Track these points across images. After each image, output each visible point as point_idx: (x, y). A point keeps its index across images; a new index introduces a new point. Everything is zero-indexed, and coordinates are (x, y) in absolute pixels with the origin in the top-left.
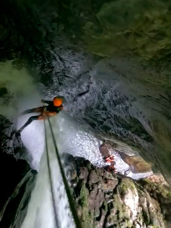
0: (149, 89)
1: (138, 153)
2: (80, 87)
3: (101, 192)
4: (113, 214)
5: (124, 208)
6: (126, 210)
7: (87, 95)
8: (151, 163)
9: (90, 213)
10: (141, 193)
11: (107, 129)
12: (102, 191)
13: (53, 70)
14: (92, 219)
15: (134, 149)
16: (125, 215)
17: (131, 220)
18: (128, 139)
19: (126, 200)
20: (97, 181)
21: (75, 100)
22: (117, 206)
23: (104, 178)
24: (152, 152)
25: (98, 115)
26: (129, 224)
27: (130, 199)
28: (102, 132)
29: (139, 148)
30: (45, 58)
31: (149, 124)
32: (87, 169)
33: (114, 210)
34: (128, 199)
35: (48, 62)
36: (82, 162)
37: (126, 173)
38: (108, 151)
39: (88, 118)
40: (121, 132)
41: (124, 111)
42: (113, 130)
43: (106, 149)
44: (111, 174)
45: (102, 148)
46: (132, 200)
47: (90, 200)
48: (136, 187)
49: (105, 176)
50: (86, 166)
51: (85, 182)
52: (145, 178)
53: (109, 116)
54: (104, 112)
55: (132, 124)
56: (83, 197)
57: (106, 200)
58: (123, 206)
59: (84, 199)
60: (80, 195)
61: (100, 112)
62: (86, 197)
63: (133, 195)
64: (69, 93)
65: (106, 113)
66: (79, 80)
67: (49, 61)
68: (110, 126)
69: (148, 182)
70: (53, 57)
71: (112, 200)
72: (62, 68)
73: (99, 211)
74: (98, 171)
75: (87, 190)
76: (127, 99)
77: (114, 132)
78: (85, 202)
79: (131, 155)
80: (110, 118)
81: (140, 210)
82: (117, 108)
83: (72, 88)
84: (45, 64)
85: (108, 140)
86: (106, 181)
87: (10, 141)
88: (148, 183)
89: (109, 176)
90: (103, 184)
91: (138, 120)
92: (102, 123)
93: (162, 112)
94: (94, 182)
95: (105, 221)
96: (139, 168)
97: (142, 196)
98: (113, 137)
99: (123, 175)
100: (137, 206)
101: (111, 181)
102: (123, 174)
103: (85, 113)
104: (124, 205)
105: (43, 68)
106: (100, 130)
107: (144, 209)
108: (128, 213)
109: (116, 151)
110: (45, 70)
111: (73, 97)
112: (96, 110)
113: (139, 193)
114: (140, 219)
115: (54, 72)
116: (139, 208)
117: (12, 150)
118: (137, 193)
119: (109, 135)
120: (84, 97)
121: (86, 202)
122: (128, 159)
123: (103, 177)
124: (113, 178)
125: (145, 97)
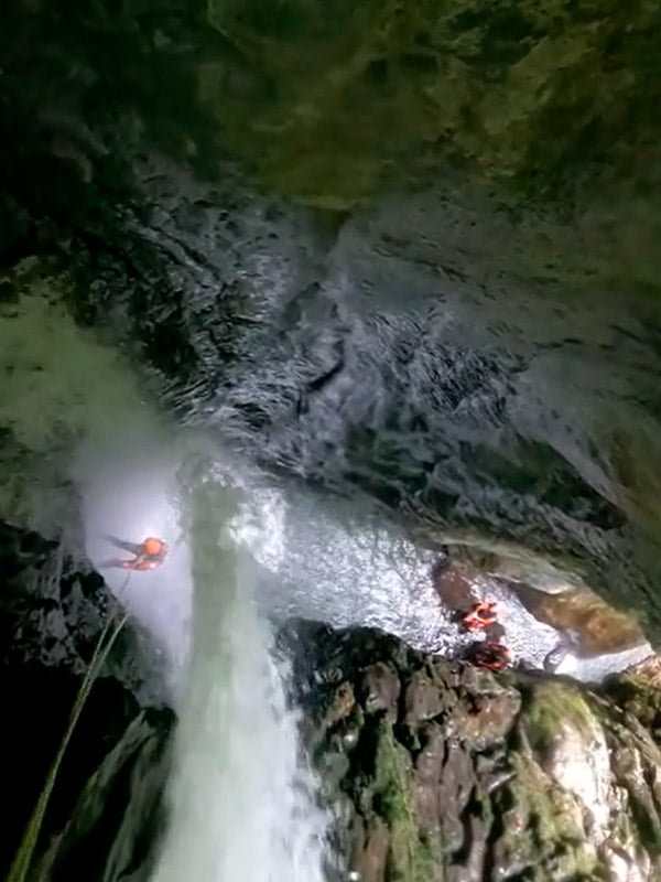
0: (564, 308)
1: (579, 578)
2: (307, 354)
3: (460, 752)
4: (516, 830)
5: (557, 802)
6: (566, 807)
7: (343, 380)
8: (632, 610)
9: (423, 839)
10: (616, 733)
11: (442, 501)
12: (462, 745)
13: (183, 305)
14: (437, 861)
15: (561, 563)
16: (564, 828)
17: (587, 842)
18: (529, 527)
19: (558, 770)
20: (440, 711)
21: (301, 409)
22: (529, 798)
23: (464, 693)
24: (626, 565)
25: (398, 452)
26: (583, 861)
27: (577, 761)
28: (429, 518)
29: (578, 556)
30: (136, 264)
31: (594, 454)
32: (394, 668)
33: (518, 815)
34: (568, 765)
35: (153, 281)
36: (370, 645)
37: (551, 661)
38: (468, 589)
39: (363, 471)
40: (498, 505)
41: (491, 420)
42: (466, 504)
43: (458, 579)
44: (490, 676)
45: (444, 577)
46: (585, 764)
47: (421, 789)
48: (594, 712)
49: (467, 685)
50: (386, 657)
51: (390, 720)
52: (625, 672)
53: (443, 449)
54: (419, 435)
55: (533, 467)
56: (391, 783)
57: (484, 778)
58: (550, 793)
59: (393, 788)
60: (374, 777)
61: (403, 440)
62: (402, 782)
63: (586, 748)
64: (271, 387)
65: (427, 440)
66: (298, 328)
67: (155, 275)
68: (452, 486)
69: (641, 687)
70: (165, 256)
71: (505, 777)
72: (215, 290)
73: (460, 827)
74: (437, 669)
75: (400, 753)
76: (494, 369)
77: (471, 510)
78: (397, 798)
79: (556, 588)
80: (446, 457)
81: (622, 800)
82: (466, 412)
83: (278, 364)
84: (146, 288)
85: (459, 546)
86: (473, 704)
87: (50, 615)
88: (641, 692)
89: (484, 682)
90: (463, 719)
91: (551, 449)
92: (419, 482)
93: (635, 398)
94: (425, 716)
95: (489, 864)
96: (600, 636)
97: (624, 744)
98: (474, 528)
99: (540, 671)
100: (606, 787)
101: (494, 701)
102: (540, 666)
103: (347, 456)
104: (553, 790)
105: (139, 307)
106: (420, 510)
107: (637, 795)
108: (572, 816)
109: (500, 581)
110: (150, 312)
111: (293, 400)
112: (385, 436)
113: (610, 734)
114: (623, 836)
115: (186, 315)
116: (616, 794)
117: (68, 649)
118: (601, 738)
119: (455, 523)
120: (331, 393)
121: (405, 800)
122: (549, 606)
123: (458, 690)
124: (498, 690)
125: (556, 345)
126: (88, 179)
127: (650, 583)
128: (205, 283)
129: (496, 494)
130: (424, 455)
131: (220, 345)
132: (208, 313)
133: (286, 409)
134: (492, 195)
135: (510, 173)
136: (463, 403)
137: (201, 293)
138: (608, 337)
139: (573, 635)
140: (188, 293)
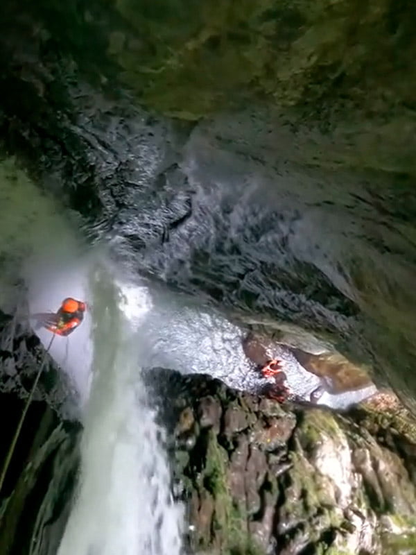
1: (332, 346)
2: (169, 206)
3: (258, 451)
4: (293, 500)
5: (318, 482)
6: (324, 485)
8: (363, 365)
9: (235, 506)
10: (355, 440)
11: (249, 297)
12: (260, 448)
13: (95, 173)
14: (243, 519)
15: (321, 337)
16: (323, 498)
17: (337, 507)
19: (319, 462)
20: (246, 426)
22: (301, 480)
23: (261, 415)
24: (360, 339)
25: (222, 267)
26: (335, 518)
27: (330, 457)
28: (241, 308)
29: (331, 332)
32: (217, 399)
33: (294, 491)
34: (325, 459)
35: (77, 158)
36: (203, 385)
37: (315, 396)
38: (264, 351)
39: (202, 278)
40: (282, 300)
41: (280, 249)
42: (264, 299)
43: (258, 345)
44: (277, 405)
45: (250, 344)
46: (335, 459)
47: (233, 474)
48: (341, 427)
49: (263, 411)
50: (213, 393)
51: (215, 432)
52: (361, 403)
53: (250, 266)
54: (235, 257)
55: (304, 278)
56: (215, 470)
57: (273, 467)
58: (314, 477)
59: (216, 473)
60: (205, 467)
61: (225, 260)
62: (222, 469)
63: (336, 449)
65: (240, 260)
66: (164, 190)
67: (78, 154)
68: (255, 288)
69: (370, 412)
70: (85, 143)
71: (286, 467)
72: (115, 165)
73: (258, 498)
74: (245, 401)
75: (221, 451)
76: (282, 218)
77: (267, 303)
78: (219, 479)
79: (318, 352)
80: (252, 270)
81: (358, 482)
82: (264, 244)
83: (151, 211)
84: (73, 162)
85: (258, 325)
86: (267, 422)
87: (6, 361)
88: (370, 414)
89: (274, 409)
90: (260, 432)
91: (314, 266)
92: (235, 285)
94: (237, 430)
95: (276, 520)
96: (345, 381)
97: (359, 446)
98: (267, 314)
99: (308, 402)
100: (349, 473)
101: (280, 420)
102: (308, 399)
103: (192, 268)
104: (316, 475)
106: (236, 303)
107: (367, 477)
108: (328, 491)
109: (284, 347)
110: (75, 176)
112: (216, 257)
113: (351, 440)
114: (359, 504)
115: (97, 179)
116: (354, 477)
117: (16, 383)
118: (345, 443)
119: (257, 311)
121: (224, 481)
122: (313, 362)
123: (257, 413)
124: (282, 414)
125: (318, 205)
126: (41, 95)
127: (374, 349)
128: (108, 161)
129: (282, 294)
130: (238, 269)
131: (117, 199)
132: (110, 178)
133: (155, 239)
134: (281, 116)
135: (292, 103)
136: (262, 239)
137: (106, 166)
138: (349, 201)
139: (329, 381)
140: (98, 166)
